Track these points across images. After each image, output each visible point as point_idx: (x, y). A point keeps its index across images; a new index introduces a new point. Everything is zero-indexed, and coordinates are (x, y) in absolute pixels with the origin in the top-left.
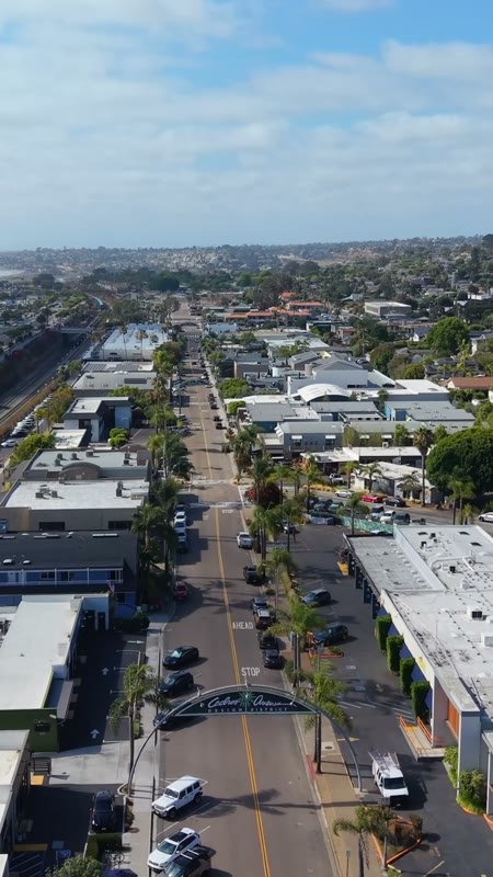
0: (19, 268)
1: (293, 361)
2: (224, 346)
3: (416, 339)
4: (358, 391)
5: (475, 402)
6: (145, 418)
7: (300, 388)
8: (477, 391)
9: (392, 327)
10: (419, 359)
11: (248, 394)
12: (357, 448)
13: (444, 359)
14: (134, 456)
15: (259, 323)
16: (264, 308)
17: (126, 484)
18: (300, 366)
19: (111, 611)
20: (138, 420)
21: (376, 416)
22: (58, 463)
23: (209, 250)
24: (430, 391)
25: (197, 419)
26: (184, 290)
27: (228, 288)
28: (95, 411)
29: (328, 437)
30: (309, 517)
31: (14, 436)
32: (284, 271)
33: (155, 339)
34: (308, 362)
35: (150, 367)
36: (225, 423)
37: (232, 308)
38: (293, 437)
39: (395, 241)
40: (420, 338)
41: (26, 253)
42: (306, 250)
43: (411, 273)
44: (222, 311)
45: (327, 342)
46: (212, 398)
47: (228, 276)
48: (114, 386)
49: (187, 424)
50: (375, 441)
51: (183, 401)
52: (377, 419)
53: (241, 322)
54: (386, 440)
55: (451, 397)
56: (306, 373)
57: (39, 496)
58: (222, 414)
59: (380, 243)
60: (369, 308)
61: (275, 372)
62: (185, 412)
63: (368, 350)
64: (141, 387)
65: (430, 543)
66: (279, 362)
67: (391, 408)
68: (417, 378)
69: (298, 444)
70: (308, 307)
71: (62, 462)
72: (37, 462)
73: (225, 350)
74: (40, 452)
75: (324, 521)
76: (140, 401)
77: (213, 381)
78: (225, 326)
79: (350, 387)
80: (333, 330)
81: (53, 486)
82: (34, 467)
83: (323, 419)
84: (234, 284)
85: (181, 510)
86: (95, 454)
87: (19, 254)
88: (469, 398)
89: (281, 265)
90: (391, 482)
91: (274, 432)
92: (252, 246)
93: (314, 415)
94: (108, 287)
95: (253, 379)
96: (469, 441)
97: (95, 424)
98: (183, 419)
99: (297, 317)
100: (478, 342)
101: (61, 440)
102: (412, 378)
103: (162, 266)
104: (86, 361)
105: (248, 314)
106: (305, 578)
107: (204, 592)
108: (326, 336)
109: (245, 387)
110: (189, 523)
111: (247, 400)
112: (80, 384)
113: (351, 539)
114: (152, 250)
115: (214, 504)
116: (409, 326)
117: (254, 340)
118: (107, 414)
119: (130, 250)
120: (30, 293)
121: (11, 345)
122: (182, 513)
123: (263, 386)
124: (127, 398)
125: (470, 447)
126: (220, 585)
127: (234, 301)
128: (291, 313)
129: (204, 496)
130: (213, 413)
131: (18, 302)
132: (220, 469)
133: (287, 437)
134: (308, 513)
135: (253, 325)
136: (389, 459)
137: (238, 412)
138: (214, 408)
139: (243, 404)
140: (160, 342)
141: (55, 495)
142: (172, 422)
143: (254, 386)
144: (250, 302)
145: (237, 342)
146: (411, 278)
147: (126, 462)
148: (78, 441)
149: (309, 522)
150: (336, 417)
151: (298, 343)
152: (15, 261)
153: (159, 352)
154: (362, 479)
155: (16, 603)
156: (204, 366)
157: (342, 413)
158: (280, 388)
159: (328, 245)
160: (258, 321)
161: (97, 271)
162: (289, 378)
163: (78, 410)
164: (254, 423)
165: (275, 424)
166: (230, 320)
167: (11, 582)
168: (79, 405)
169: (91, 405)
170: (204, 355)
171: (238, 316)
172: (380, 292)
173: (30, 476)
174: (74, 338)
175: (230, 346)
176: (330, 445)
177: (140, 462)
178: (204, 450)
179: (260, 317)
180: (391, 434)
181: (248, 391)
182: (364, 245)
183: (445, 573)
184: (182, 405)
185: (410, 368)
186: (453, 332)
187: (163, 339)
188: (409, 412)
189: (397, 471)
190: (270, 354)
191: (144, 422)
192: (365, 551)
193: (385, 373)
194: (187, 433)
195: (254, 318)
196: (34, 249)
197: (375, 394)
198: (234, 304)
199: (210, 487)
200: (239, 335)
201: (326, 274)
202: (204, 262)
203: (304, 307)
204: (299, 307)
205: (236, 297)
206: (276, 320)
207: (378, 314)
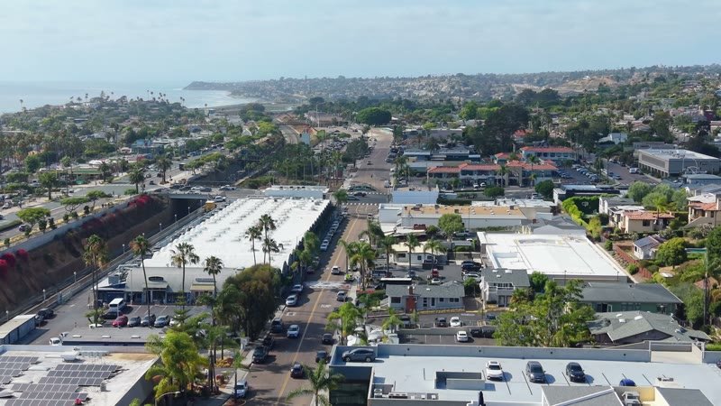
15: (479, 181)
16: (488, 153)
23: (443, 79)
26: (396, 123)
32: (518, 101)
37: (443, 153)
44: (428, 158)
47: (453, 107)
60: (645, 158)
70: (553, 155)
84: (456, 117)
87: (264, 83)
114: (388, 79)
119: (367, 79)
127: (449, 141)
128: (529, 167)
144: (470, 142)
160: (475, 177)
171: (448, 168)
179: (481, 172)
195: (471, 173)
198: (450, 146)
201: (568, 103)
202: (436, 90)
203: (545, 155)
204: (539, 155)
205: (453, 136)
206: (506, 177)
207: (665, 170)
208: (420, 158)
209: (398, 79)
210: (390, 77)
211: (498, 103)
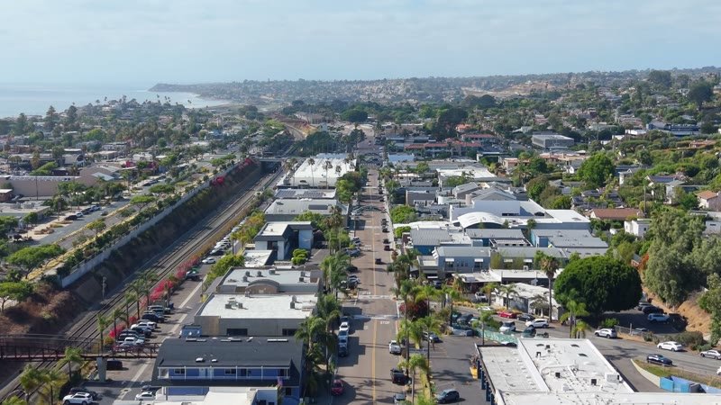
0: (227, 99)
1: (456, 190)
2: (400, 175)
3: (572, 171)
4: (510, 219)
5: (613, 231)
6: (324, 240)
7: (460, 215)
8: (615, 221)
9: (553, 159)
10: (568, 190)
11: (415, 220)
12: (500, 271)
13: (590, 192)
14: (308, 274)
15: (436, 153)
16: (440, 139)
17: (299, 298)
18: (462, 195)
19: (279, 401)
20: (318, 242)
21: (522, 242)
22: (245, 280)
23: (398, 82)
24: (573, 221)
25: (369, 241)
26: (372, 120)
27: (410, 120)
28: (281, 234)
29: (476, 260)
30: (452, 329)
31: (214, 254)
33: (338, 169)
34: (468, 192)
35: (332, 194)
36: (392, 246)
37: (412, 139)
38: (447, 260)
39: (570, 75)
40: (575, 170)
41: (234, 84)
42: (488, 83)
43: (579, 107)
44: (402, 141)
45: (493, 172)
46: (384, 222)
47: (412, 109)
48: (300, 212)
49: (360, 245)
50: (517, 265)
51: (359, 225)
52: (521, 245)
53: (419, 152)
54: (527, 264)
55: (591, 226)
56: (466, 201)
57: (228, 306)
58: (391, 237)
59: (557, 76)
60: (536, 140)
61: (441, 200)
62: (360, 234)
63: (526, 180)
64: (322, 212)
65: (544, 353)
66: (444, 192)
67: (536, 235)
68: (565, 208)
69: (451, 265)
70: (481, 139)
71: (249, 279)
72: (228, 278)
73: (402, 178)
74: (232, 270)
75: (464, 333)
76: (320, 225)
77: (387, 207)
78: (404, 156)
79: (504, 215)
80: (500, 161)
81: (240, 299)
82: (225, 283)
83: (475, 244)
84: (417, 116)
85: (345, 320)
86: (276, 272)
87: (229, 85)
88: (606, 227)
89: (463, 95)
90: (526, 301)
91: (432, 254)
92: (438, 78)
93: (468, 240)
94: (304, 118)
95: (421, 206)
96: (590, 267)
97: (281, 245)
98: (357, 241)
99: (469, 148)
100: (625, 176)
101: (250, 259)
102: (559, 208)
103: (355, 97)
104: (279, 187)
105: (425, 144)
106: (441, 380)
107: (357, 389)
108: (493, 166)
109: (412, 213)
110: (351, 331)
111: (413, 225)
112: (271, 209)
113: (482, 348)
114: (346, 82)
115: (374, 315)
116: (567, 159)
117: (428, 170)
118: (292, 236)
119: (327, 83)
120: (236, 124)
121: (215, 172)
122: (346, 323)
123: (430, 213)
124: (309, 223)
125: (590, 273)
126: (370, 384)
127: (415, 131)
128: (465, 145)
129: (367, 310)
130: (384, 236)
131: (224, 132)
132: (384, 286)
133: (441, 259)
134: (451, 326)
135: (429, 154)
136: (528, 281)
137: (403, 236)
138: (385, 231)
139: (409, 229)
140: (343, 172)
141: (241, 306)
142: (346, 244)
143: (421, 213)
144: (428, 132)
145: (412, 171)
146: (578, 112)
147: (301, 280)
148: (265, 260)
149: (452, 334)
150: (486, 242)
151: (464, 173)
152: (223, 92)
153: (342, 181)
154: (500, 297)
155: (205, 393)
156: (381, 193)
157: (492, 239)
158: (444, 214)
159: (508, 77)
160: (434, 151)
161: (296, 103)
162: (451, 206)
163: (266, 233)
164: (415, 246)
165: (432, 248)
166: (409, 150)
167: (202, 377)
168: (269, 228)
169: (277, 229)
170: (383, 182)
171: (417, 146)
172: (548, 124)
173: (221, 290)
174: (271, 166)
175: (405, 175)
176: (478, 267)
177: (313, 280)
178: (372, 269)
179: (436, 148)
180: (532, 258)
181: (415, 217)
182: (542, 78)
183: (551, 378)
184: (357, 229)
185: (559, 199)
186: (601, 166)
187: (346, 169)
188: (551, 239)
189: (531, 291)
190: (440, 182)
191: (323, 243)
192: (492, 358)
193: (538, 202)
194: (358, 254)
195: (431, 148)
196: (242, 81)
197: (524, 222)
198: (415, 135)
199: (373, 301)
200: (414, 165)
201: (501, 106)
202: (393, 94)
203: (477, 139)
204: (473, 139)
205: (417, 128)
206: (451, 151)
207: (543, 146)
208: (398, 141)
209: (358, 83)
210: (349, 80)
211: (447, 106)
